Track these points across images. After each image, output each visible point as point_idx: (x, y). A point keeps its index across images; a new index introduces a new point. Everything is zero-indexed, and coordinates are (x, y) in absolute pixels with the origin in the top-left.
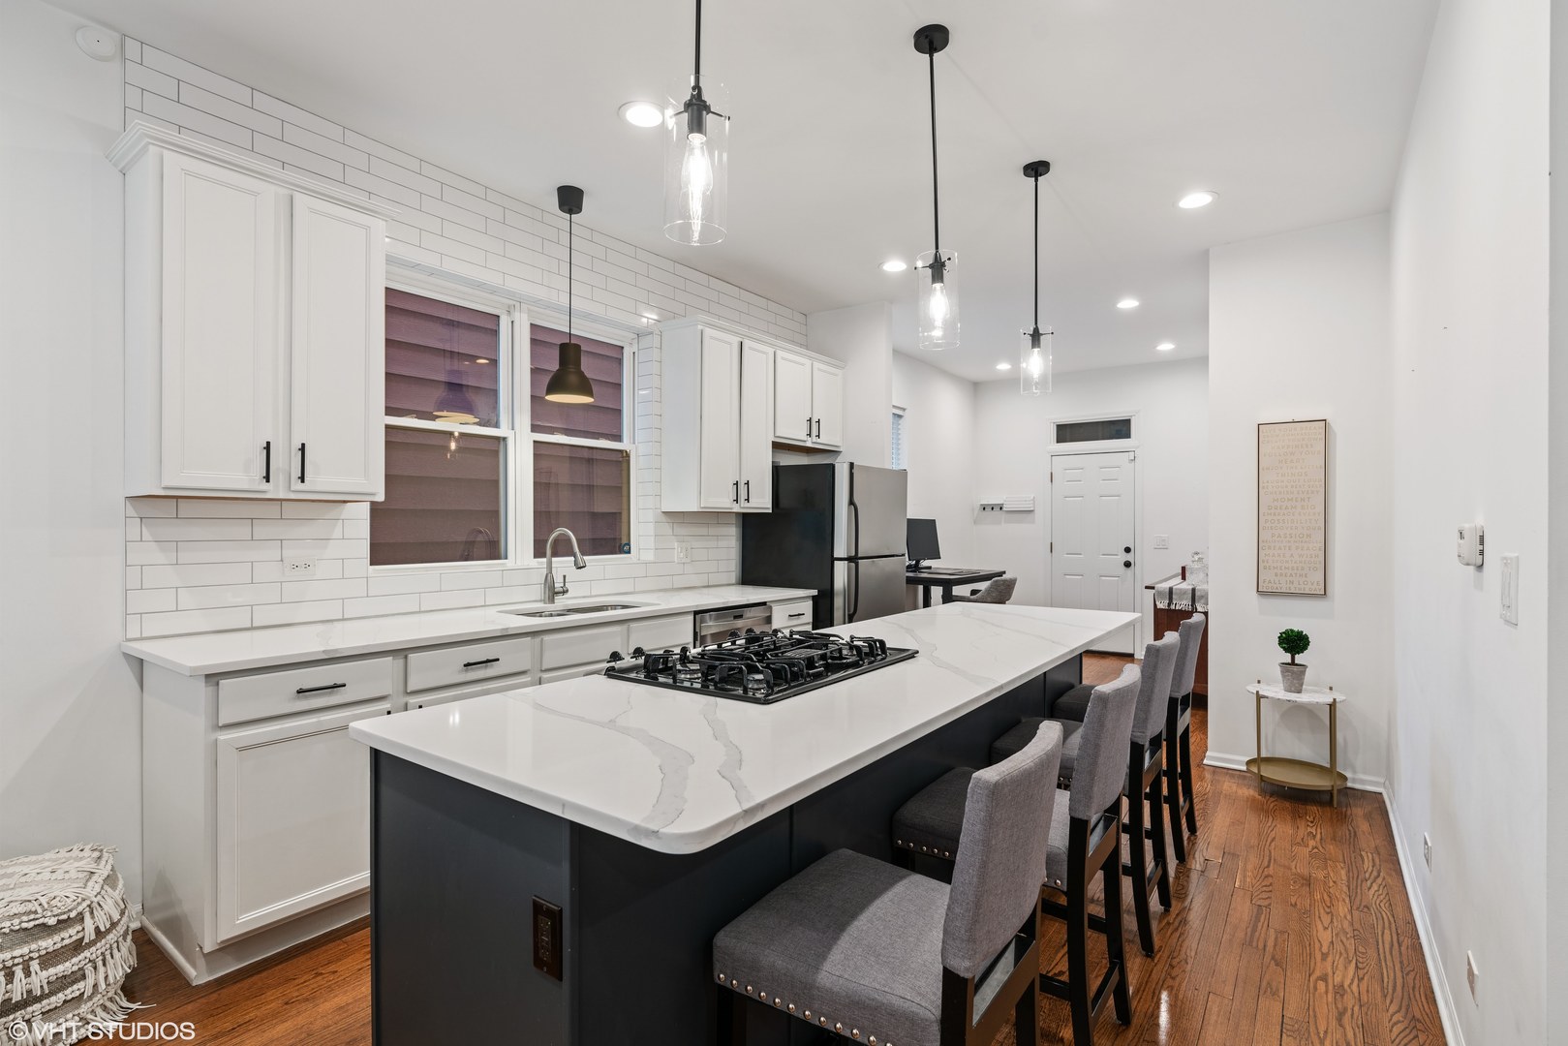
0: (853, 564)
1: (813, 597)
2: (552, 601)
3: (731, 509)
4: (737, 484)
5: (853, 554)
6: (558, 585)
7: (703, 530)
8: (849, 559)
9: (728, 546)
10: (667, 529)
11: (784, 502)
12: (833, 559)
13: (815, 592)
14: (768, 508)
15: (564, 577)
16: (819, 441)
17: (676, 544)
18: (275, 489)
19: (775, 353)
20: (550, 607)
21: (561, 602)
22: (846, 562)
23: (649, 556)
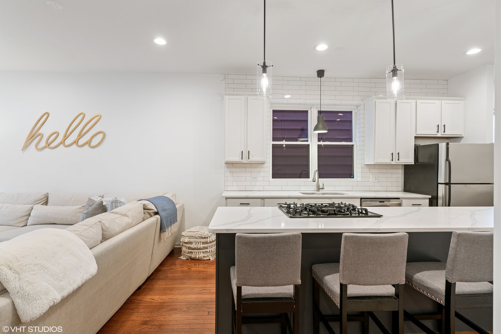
0: (448, 186)
1: (429, 198)
2: (319, 191)
3: (391, 163)
4: (392, 154)
5: (448, 181)
6: (321, 187)
7: (385, 171)
8: (446, 184)
9: (399, 177)
10: (367, 170)
11: (421, 160)
12: (438, 184)
13: (430, 197)
14: (412, 163)
15: (323, 184)
16: (445, 133)
17: (371, 175)
18: (244, 161)
19: (416, 101)
20: (318, 192)
21: (321, 191)
22: (444, 185)
23: (359, 179)
